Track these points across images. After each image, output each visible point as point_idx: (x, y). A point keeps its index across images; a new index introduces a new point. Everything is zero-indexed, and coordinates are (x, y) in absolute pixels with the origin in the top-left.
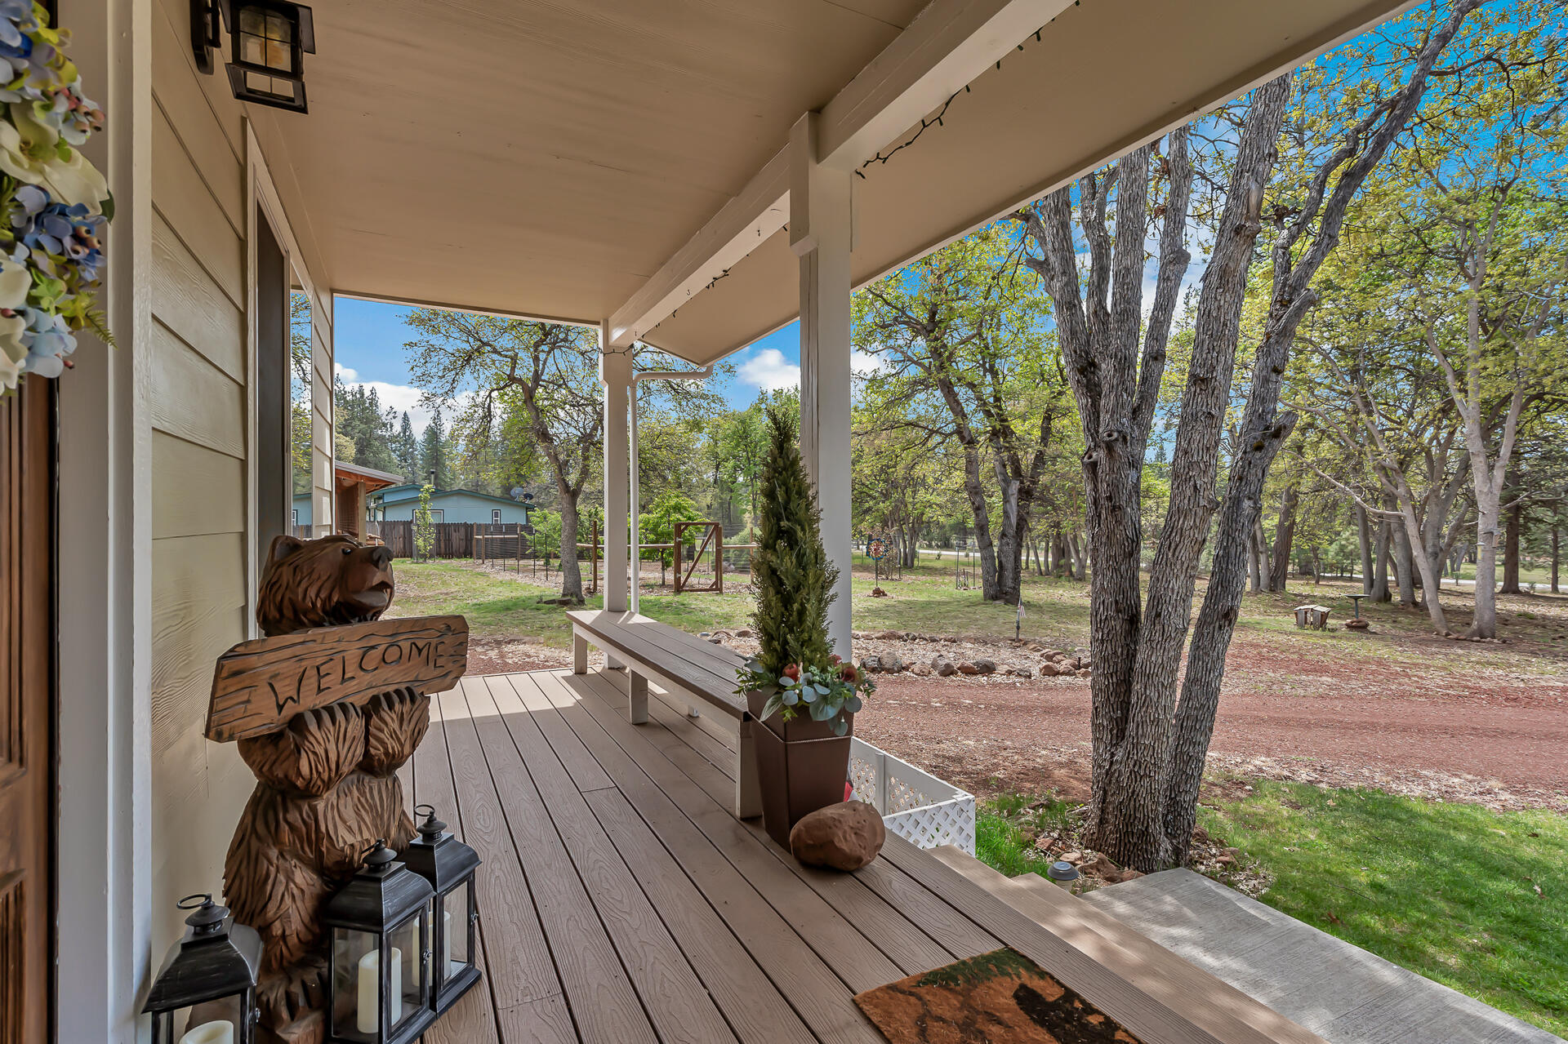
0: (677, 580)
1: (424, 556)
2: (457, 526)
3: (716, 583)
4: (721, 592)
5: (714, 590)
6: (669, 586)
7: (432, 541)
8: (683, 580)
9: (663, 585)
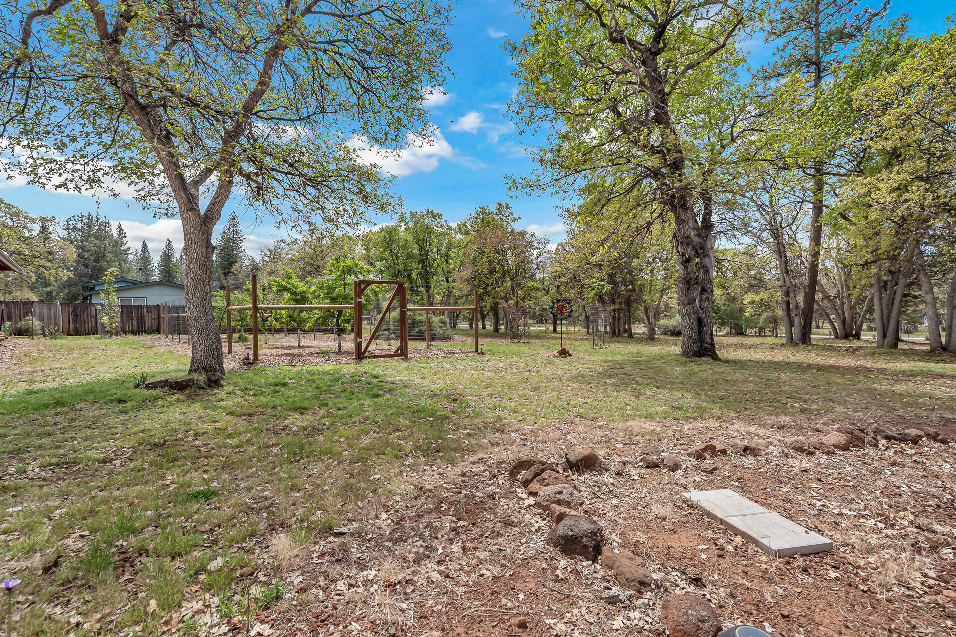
0: (359, 346)
1: (110, 333)
2: (149, 308)
3: (401, 348)
4: (406, 357)
5: (399, 355)
6: (348, 353)
7: (118, 319)
8: (364, 346)
9: (339, 351)
